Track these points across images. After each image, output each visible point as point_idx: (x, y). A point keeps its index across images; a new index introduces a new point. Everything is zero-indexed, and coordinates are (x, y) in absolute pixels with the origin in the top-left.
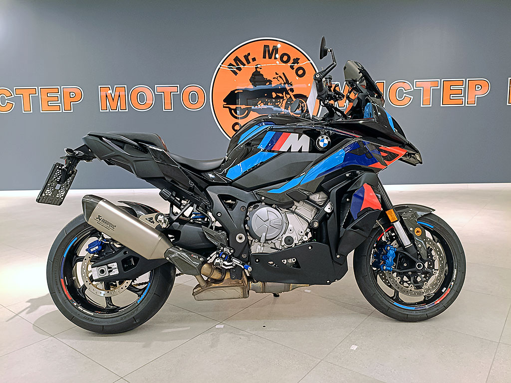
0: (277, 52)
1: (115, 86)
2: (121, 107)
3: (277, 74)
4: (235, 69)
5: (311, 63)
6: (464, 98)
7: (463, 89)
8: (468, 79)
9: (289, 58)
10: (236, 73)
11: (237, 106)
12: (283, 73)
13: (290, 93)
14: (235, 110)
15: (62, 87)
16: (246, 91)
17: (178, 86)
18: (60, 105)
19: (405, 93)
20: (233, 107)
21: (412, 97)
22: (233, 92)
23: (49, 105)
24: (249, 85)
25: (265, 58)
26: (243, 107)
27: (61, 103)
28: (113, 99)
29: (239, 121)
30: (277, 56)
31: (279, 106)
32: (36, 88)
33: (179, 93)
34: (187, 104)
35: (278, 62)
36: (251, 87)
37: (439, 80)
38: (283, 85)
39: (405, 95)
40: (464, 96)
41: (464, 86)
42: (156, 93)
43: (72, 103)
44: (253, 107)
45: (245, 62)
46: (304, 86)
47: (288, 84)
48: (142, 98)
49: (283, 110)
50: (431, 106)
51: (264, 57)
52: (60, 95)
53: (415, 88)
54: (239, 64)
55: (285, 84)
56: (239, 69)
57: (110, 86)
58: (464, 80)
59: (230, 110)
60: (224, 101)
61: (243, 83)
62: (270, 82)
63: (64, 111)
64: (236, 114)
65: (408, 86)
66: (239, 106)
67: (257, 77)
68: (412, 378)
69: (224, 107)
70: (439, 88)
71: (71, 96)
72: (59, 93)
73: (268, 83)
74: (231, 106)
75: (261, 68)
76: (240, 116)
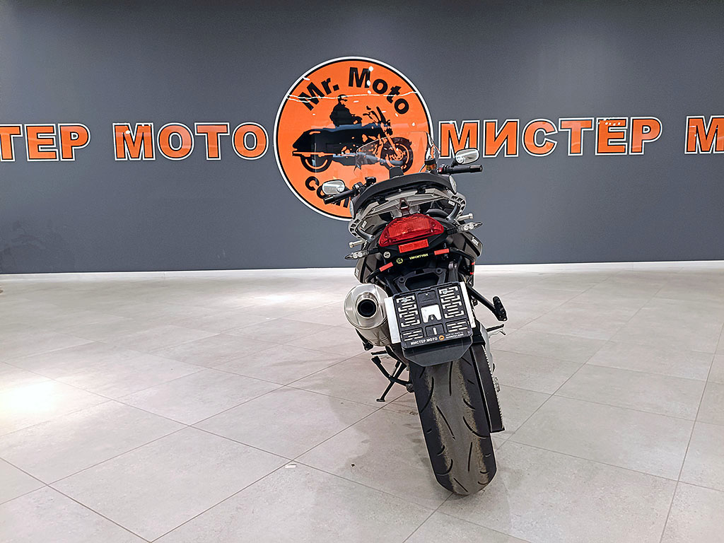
0: (368, 78)
1: (137, 124)
2: (145, 153)
3: (368, 109)
4: (309, 101)
5: (417, 94)
6: (626, 144)
7: (625, 131)
8: (632, 118)
9: (385, 86)
10: (310, 107)
11: (312, 153)
12: (378, 108)
13: (388, 136)
14: (310, 159)
15: (59, 125)
16: (325, 132)
17: (228, 124)
18: (57, 150)
19: (546, 137)
20: (307, 154)
21: (556, 143)
22: (306, 134)
23: (40, 150)
24: (328, 124)
25: (352, 86)
26: (321, 154)
27: (58, 147)
28: (134, 143)
29: (316, 175)
30: (369, 83)
31: (374, 153)
32: (21, 125)
33: (229, 134)
34: (240, 150)
35: (369, 92)
36: (332, 126)
37: (593, 119)
38: (377, 124)
39: (546, 139)
40: (627, 141)
41: (626, 128)
42: (196, 134)
43: (73, 148)
44: (334, 155)
45: (323, 91)
46: (406, 125)
47: (385, 122)
48: (176, 141)
49: (379, 159)
50: (582, 154)
51: (351, 84)
52: (57, 137)
53: (560, 130)
54: (316, 94)
55: (379, 122)
56: (316, 101)
57: (129, 124)
58: (627, 118)
59: (303, 159)
60: (294, 146)
61: (321, 120)
62: (359, 119)
63: (62, 160)
64: (311, 164)
65: (549, 127)
66: (315, 153)
67: (340, 113)
68: (560, 534)
69: (294, 155)
70: (593, 129)
71: (73, 138)
72: (55, 134)
73: (356, 122)
74: (303, 154)
75: (346, 100)
76: (316, 168)
